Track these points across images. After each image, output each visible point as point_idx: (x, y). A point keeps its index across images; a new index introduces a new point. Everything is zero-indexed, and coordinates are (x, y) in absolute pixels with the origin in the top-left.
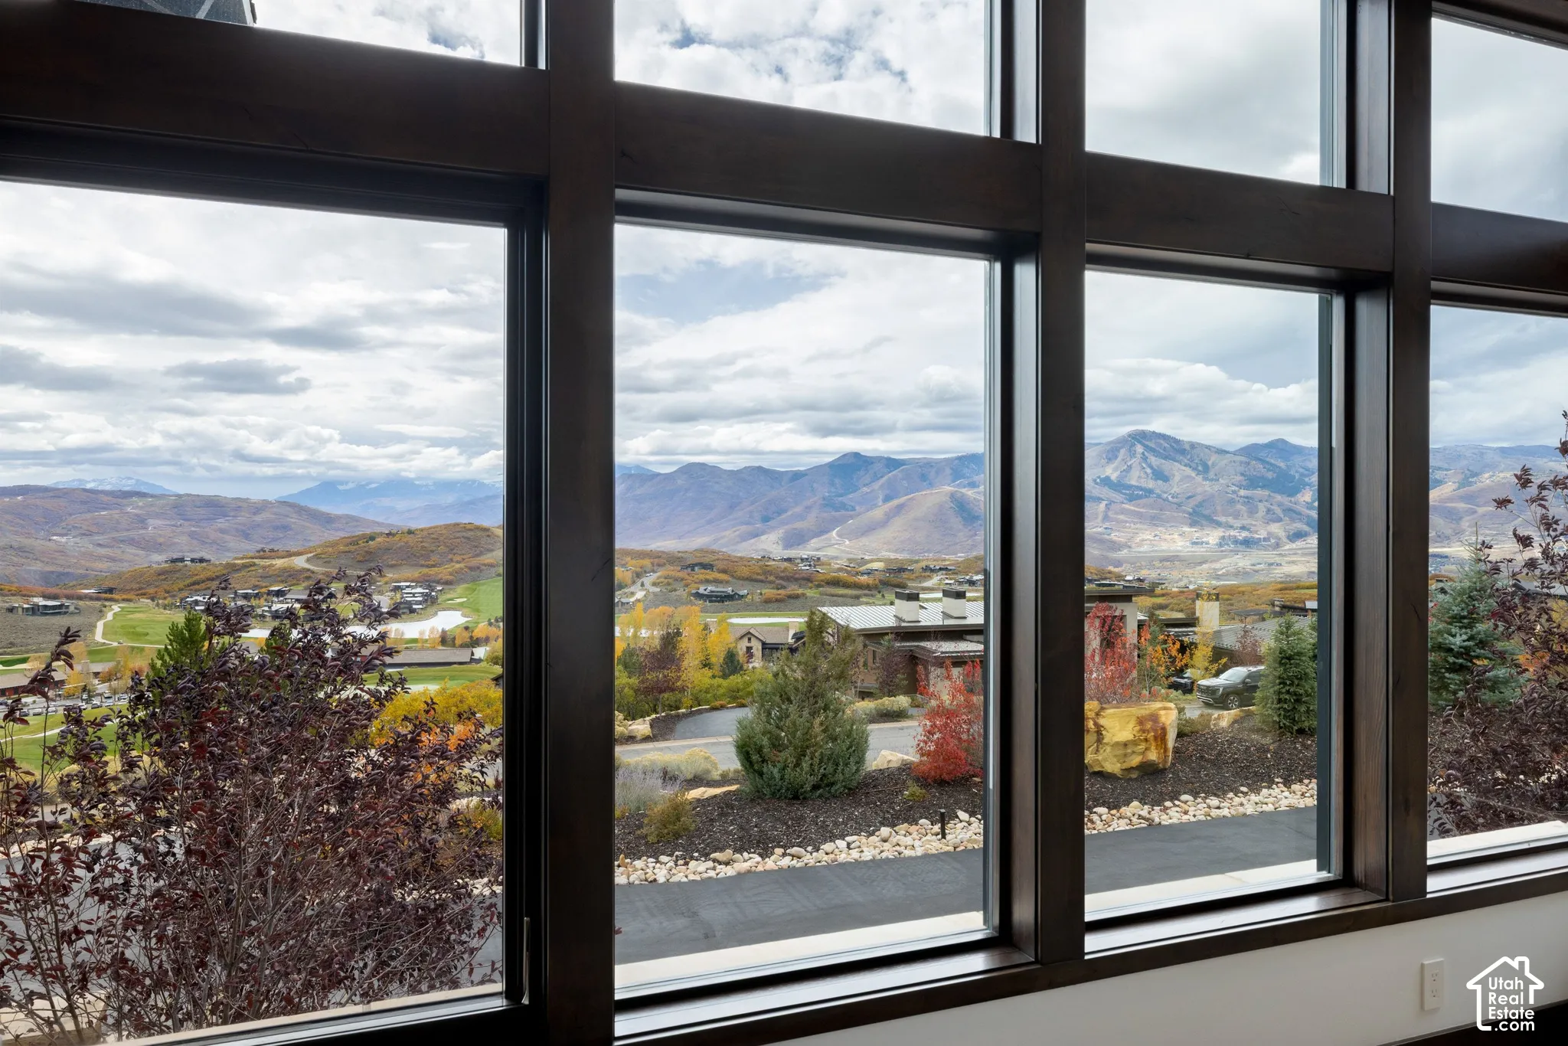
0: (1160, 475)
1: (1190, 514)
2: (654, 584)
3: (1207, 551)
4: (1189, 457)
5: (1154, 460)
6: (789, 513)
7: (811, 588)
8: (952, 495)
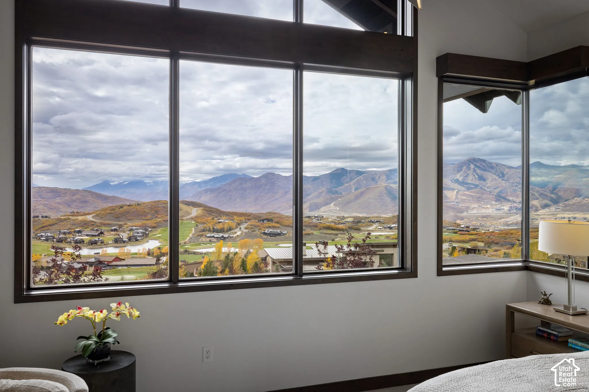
0: (482, 178)
1: (496, 196)
2: (246, 228)
3: (503, 213)
4: (495, 170)
5: (479, 171)
6: (312, 196)
7: (316, 230)
8: (386, 188)
